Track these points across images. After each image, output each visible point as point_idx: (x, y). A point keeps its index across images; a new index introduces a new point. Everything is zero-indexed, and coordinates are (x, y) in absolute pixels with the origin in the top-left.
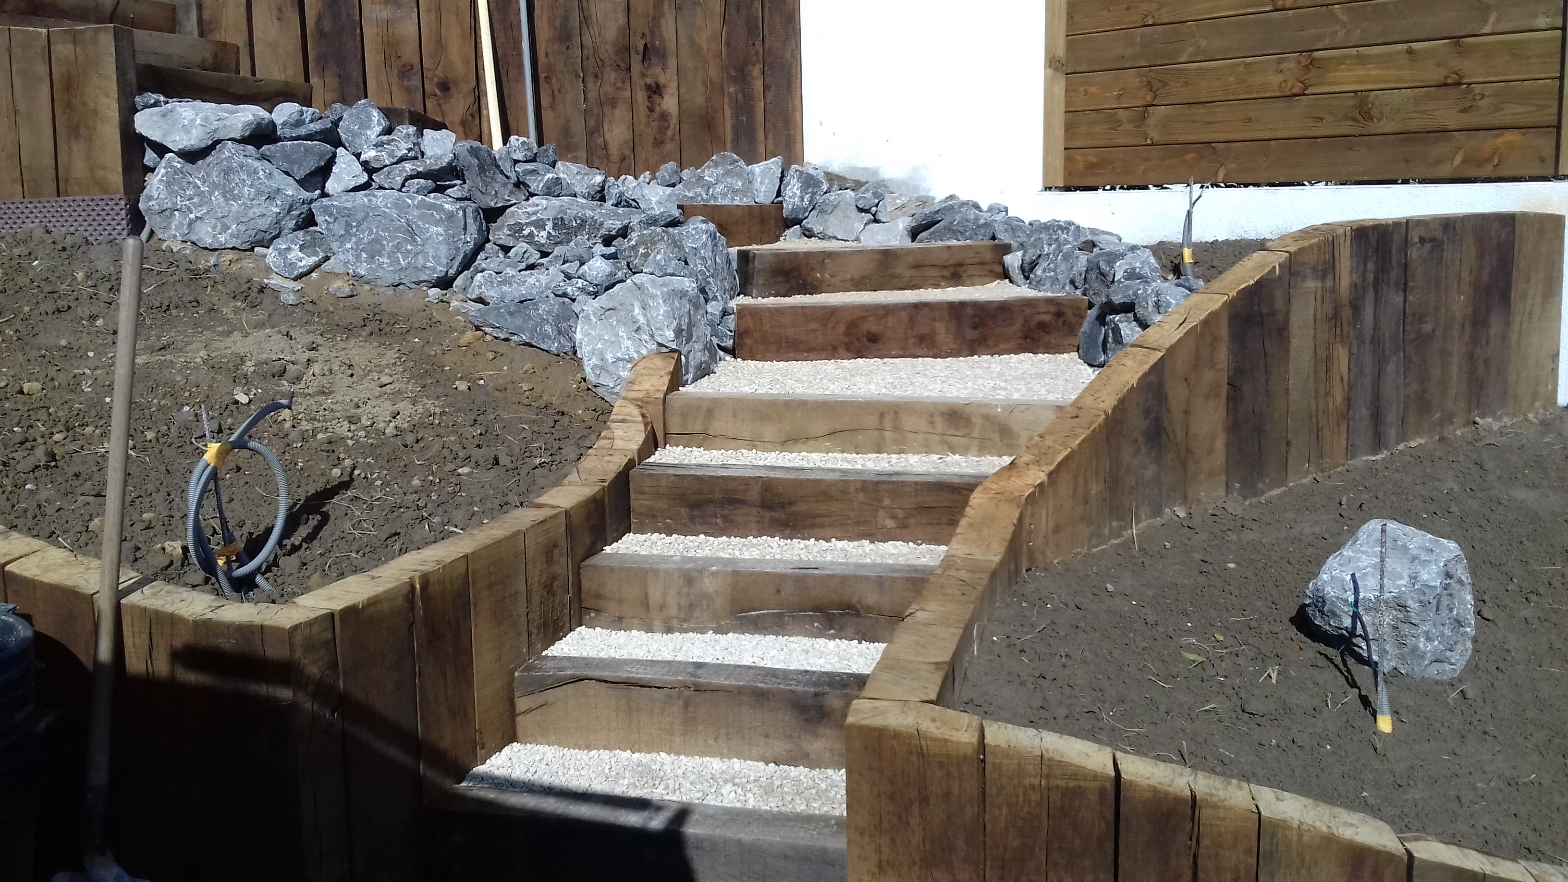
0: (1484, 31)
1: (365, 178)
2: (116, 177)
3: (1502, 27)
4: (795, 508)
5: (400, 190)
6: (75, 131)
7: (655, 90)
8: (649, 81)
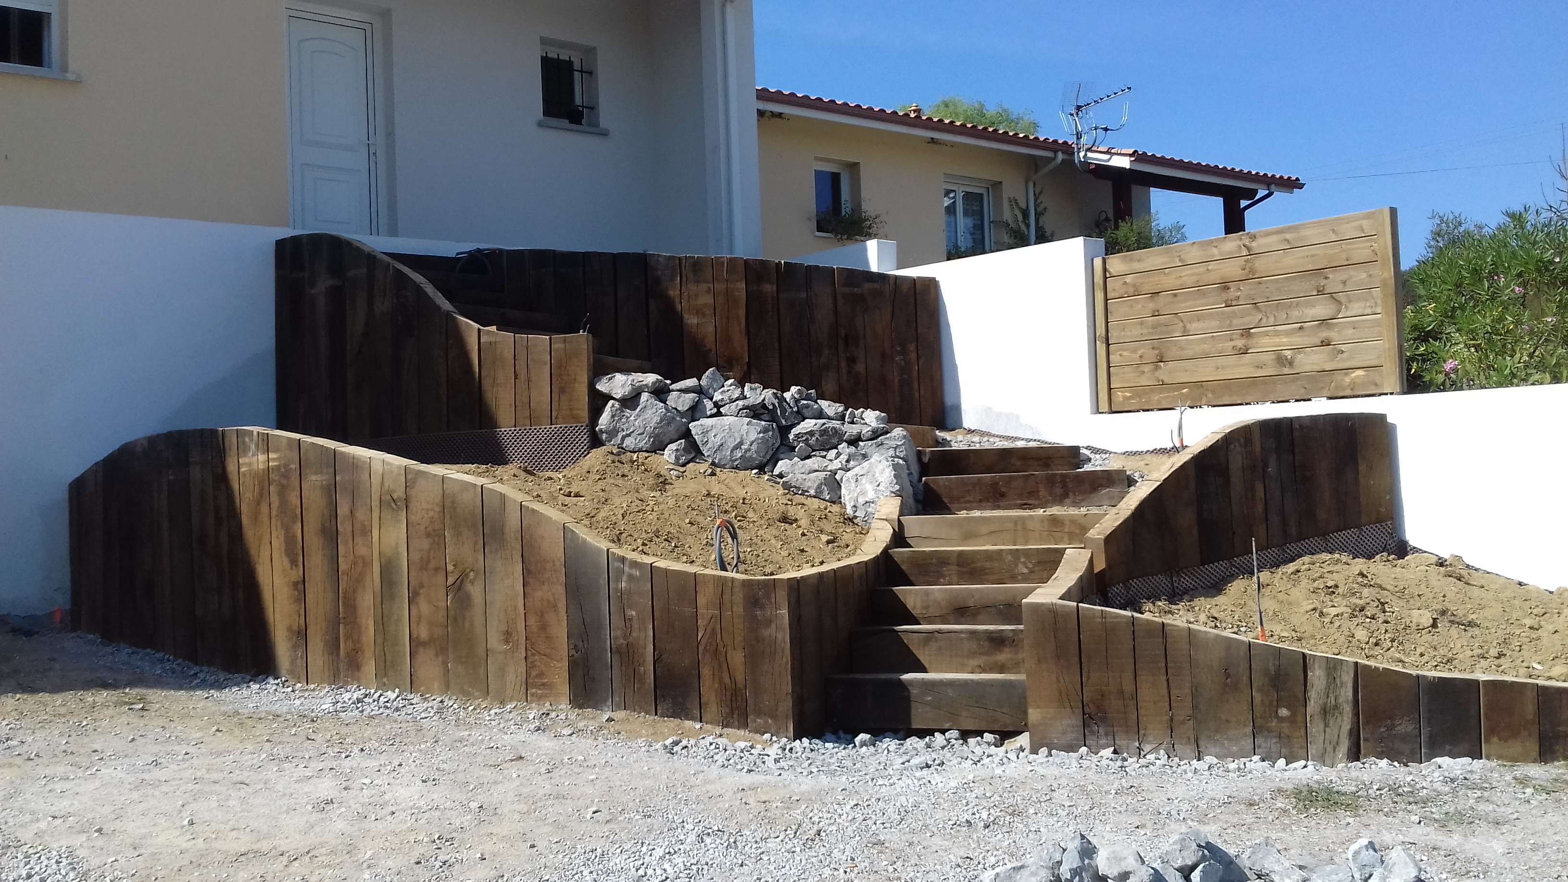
0: (1339, 316)
1: (715, 410)
2: (584, 414)
3: (1349, 314)
4: (975, 565)
5: (737, 416)
6: (562, 391)
7: (852, 360)
8: (848, 355)
